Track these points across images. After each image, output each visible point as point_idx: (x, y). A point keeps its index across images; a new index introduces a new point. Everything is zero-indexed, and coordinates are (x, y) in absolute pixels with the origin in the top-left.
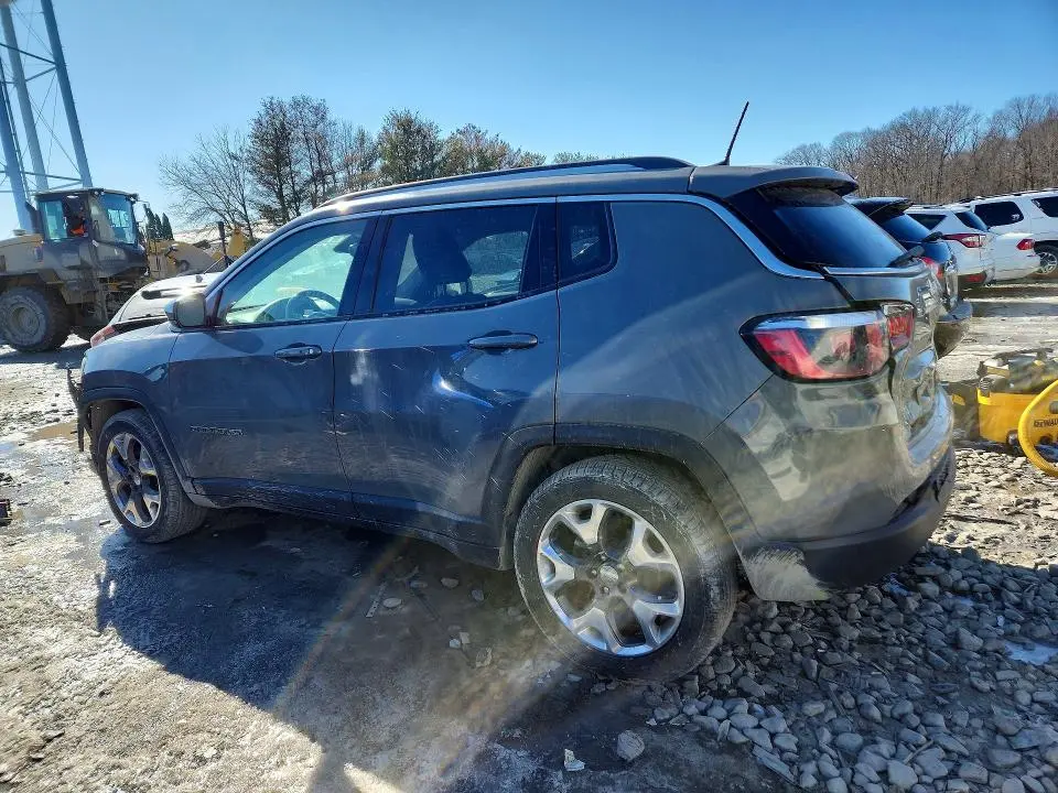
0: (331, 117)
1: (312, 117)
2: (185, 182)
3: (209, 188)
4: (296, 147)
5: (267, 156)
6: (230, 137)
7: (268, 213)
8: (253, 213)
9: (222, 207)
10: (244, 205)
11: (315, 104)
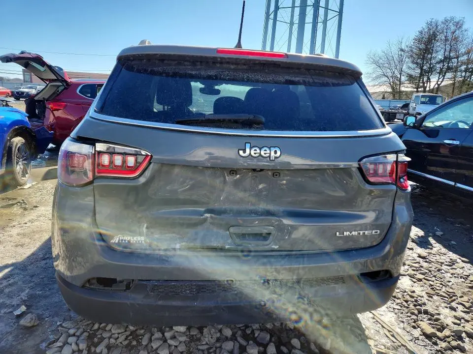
0: (464, 27)
1: (453, 28)
2: (376, 62)
3: (387, 65)
4: (438, 44)
5: (420, 49)
6: (404, 41)
7: (411, 78)
8: (403, 78)
9: (390, 74)
10: (400, 74)
11: (457, 20)
